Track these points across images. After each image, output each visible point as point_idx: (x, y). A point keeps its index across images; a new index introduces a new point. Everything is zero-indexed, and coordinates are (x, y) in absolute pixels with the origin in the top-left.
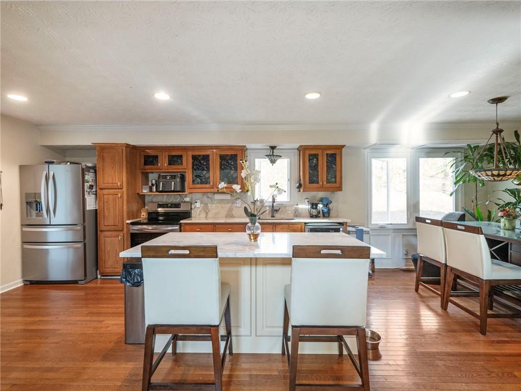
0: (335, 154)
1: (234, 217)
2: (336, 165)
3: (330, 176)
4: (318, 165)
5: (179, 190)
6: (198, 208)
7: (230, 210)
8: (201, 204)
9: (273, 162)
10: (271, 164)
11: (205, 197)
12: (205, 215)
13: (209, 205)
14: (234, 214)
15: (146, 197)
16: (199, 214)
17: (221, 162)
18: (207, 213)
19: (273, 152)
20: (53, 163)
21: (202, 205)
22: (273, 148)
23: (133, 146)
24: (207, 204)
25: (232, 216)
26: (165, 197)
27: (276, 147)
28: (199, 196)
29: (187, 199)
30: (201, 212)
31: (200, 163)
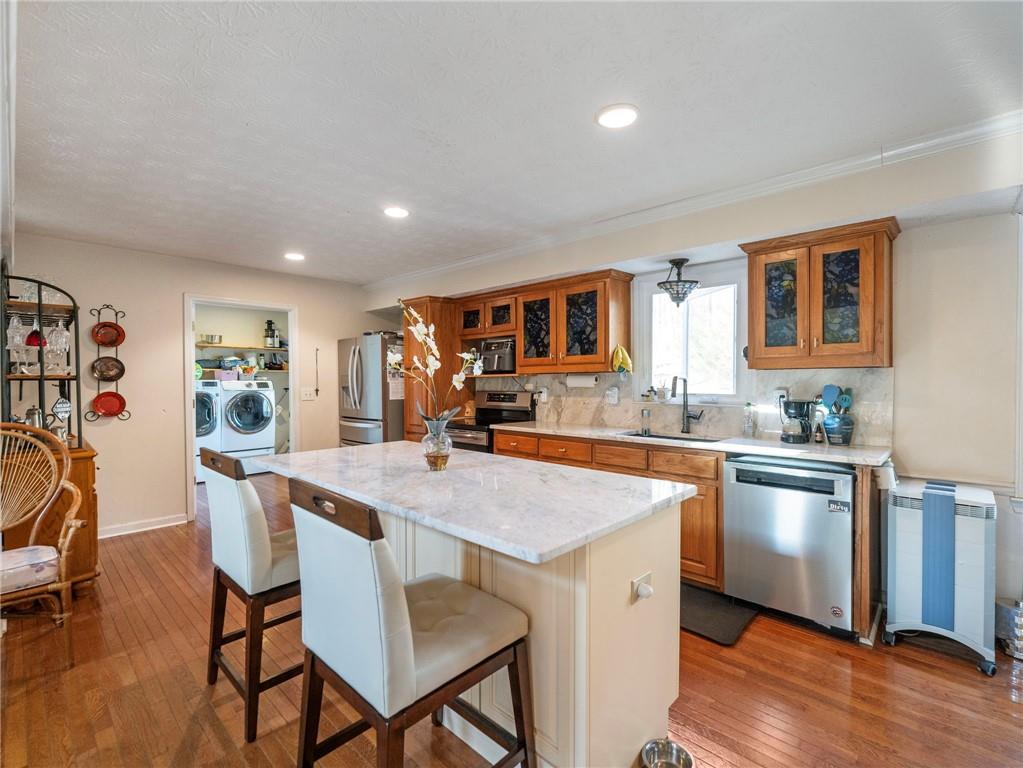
0: (856, 252)
1: (606, 426)
2: (857, 285)
3: (837, 320)
4: (795, 295)
5: (507, 368)
6: (544, 403)
7: (600, 410)
8: (549, 395)
9: (678, 298)
10: (675, 304)
11: (557, 381)
12: (556, 418)
13: (563, 399)
14: (605, 419)
15: (477, 381)
16: (547, 416)
17: (568, 311)
18: (559, 414)
19: (679, 274)
20: (370, 334)
21: (552, 398)
22: (678, 263)
23: (444, 298)
24: (560, 396)
25: (602, 425)
26: (500, 380)
27: (687, 260)
28: (547, 379)
29: (530, 387)
30: (549, 410)
31: (536, 315)
